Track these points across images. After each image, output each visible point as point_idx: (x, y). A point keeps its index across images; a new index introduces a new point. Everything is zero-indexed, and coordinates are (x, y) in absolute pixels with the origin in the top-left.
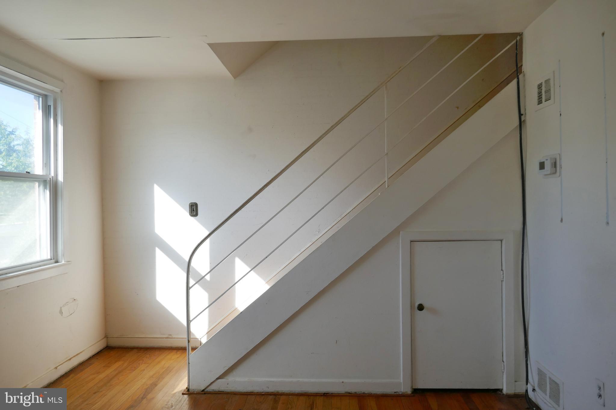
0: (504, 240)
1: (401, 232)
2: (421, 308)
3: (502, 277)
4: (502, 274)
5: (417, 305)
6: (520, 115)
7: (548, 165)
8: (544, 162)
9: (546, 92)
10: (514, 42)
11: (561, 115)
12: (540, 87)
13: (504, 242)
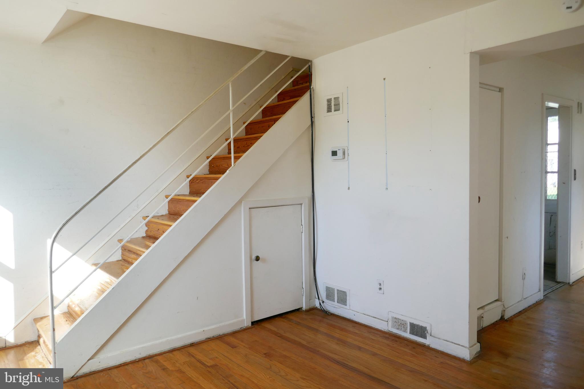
0: (303, 204)
1: (243, 202)
2: (257, 259)
3: (302, 230)
4: (302, 227)
5: (254, 257)
6: (312, 117)
7: (340, 153)
8: (337, 151)
9: (335, 105)
10: (307, 66)
11: (348, 122)
12: (329, 101)
13: (303, 205)
